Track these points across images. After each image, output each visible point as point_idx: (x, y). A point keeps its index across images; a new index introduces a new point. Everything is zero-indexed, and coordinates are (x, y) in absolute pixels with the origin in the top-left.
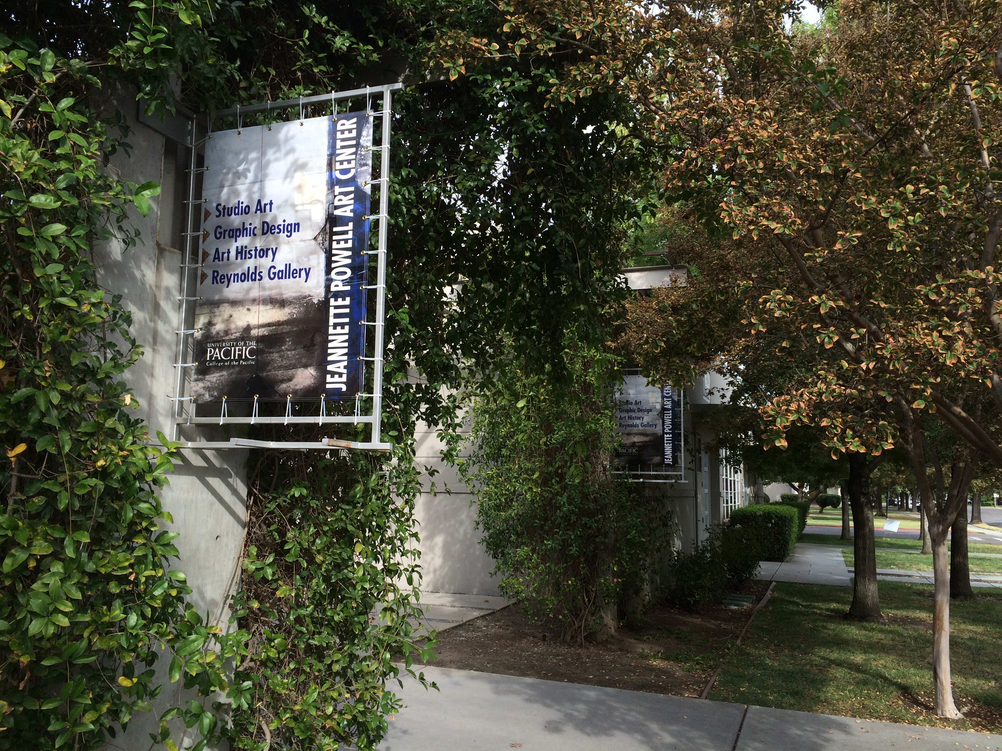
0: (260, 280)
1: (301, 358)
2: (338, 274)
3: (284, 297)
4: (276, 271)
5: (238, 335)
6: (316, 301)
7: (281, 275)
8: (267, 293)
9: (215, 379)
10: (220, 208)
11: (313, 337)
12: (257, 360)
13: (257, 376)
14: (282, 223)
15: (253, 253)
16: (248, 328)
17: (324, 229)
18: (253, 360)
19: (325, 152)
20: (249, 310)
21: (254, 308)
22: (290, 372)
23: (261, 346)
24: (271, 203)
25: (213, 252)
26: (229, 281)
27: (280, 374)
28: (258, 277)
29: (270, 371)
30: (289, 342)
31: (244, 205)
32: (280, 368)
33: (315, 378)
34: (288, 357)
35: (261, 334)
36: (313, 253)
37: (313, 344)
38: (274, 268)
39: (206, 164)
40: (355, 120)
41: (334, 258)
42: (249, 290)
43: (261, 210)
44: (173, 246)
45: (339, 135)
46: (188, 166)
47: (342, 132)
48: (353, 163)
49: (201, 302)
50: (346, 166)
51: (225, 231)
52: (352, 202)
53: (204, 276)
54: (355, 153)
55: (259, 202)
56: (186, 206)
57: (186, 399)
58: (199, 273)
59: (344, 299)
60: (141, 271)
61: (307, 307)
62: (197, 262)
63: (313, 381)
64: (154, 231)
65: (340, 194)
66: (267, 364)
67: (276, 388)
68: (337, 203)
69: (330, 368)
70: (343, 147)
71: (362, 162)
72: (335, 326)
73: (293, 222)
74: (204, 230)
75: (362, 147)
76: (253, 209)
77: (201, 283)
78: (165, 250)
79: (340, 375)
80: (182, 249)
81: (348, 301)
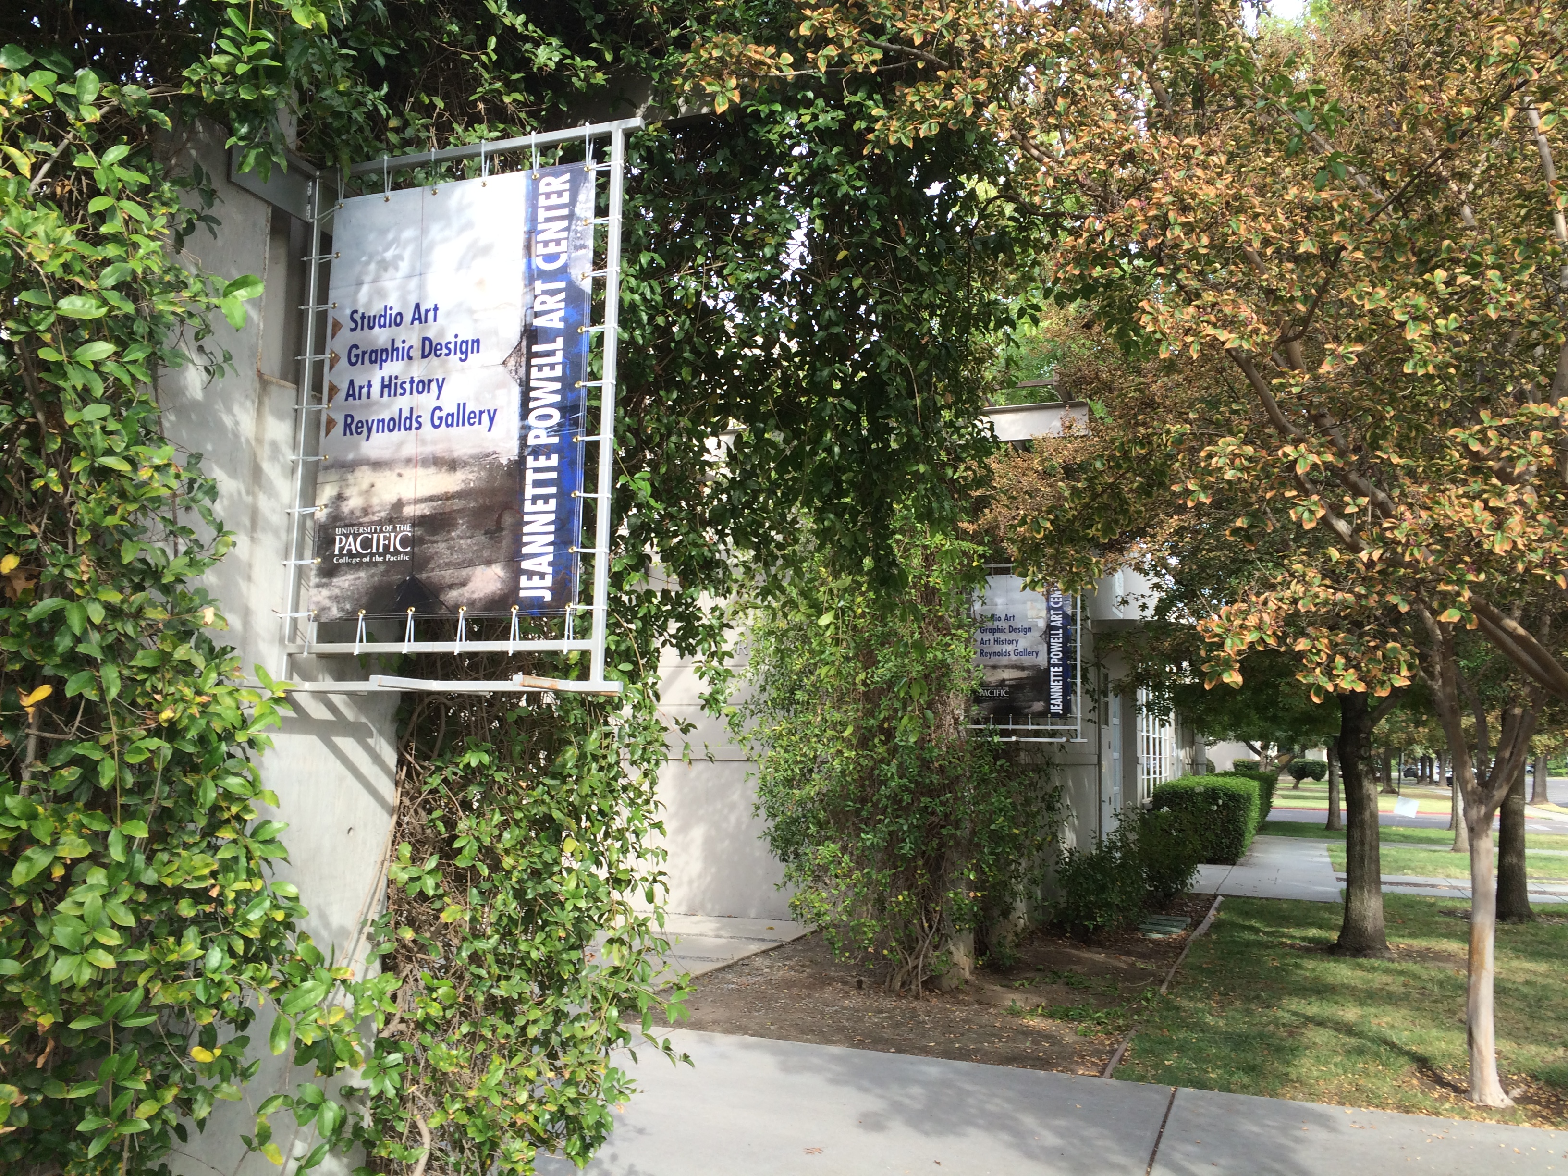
0: (417, 429)
1: (481, 550)
2: (541, 417)
3: (456, 454)
4: (443, 414)
5: (383, 514)
6: (505, 462)
7: (451, 420)
8: (428, 450)
9: (347, 584)
10: (357, 317)
11: (500, 516)
12: (412, 554)
13: (413, 579)
14: (453, 340)
15: (407, 386)
16: (399, 505)
17: (518, 348)
18: (406, 553)
19: (521, 228)
20: (400, 475)
21: (408, 472)
22: (464, 572)
23: (419, 532)
24: (436, 309)
25: (344, 386)
26: (370, 430)
27: (448, 575)
28: (415, 425)
29: (433, 570)
30: (462, 526)
31: (394, 312)
32: (448, 565)
33: (503, 581)
34: (461, 548)
35: (418, 513)
36: (501, 385)
37: (499, 528)
38: (440, 409)
39: (335, 249)
40: (567, 176)
41: (532, 394)
42: (400, 445)
43: (420, 319)
44: (284, 377)
45: (542, 201)
46: (306, 250)
47: (548, 196)
48: (564, 244)
49: (327, 463)
50: (552, 249)
51: (364, 353)
52: (563, 305)
53: (331, 423)
54: (568, 229)
55: (418, 306)
56: (302, 316)
57: (302, 615)
58: (324, 419)
59: (548, 458)
60: (234, 415)
61: (491, 469)
62: (319, 401)
63: (499, 585)
64: (253, 354)
65: (544, 292)
66: (427, 560)
67: (442, 598)
68: (538, 308)
69: (526, 565)
70: (548, 220)
71: (578, 243)
72: (535, 499)
73: (470, 338)
74: (332, 352)
75: (578, 219)
76: (408, 318)
77: (327, 434)
78: (272, 383)
79: (542, 576)
80: (297, 381)
81: (554, 460)
